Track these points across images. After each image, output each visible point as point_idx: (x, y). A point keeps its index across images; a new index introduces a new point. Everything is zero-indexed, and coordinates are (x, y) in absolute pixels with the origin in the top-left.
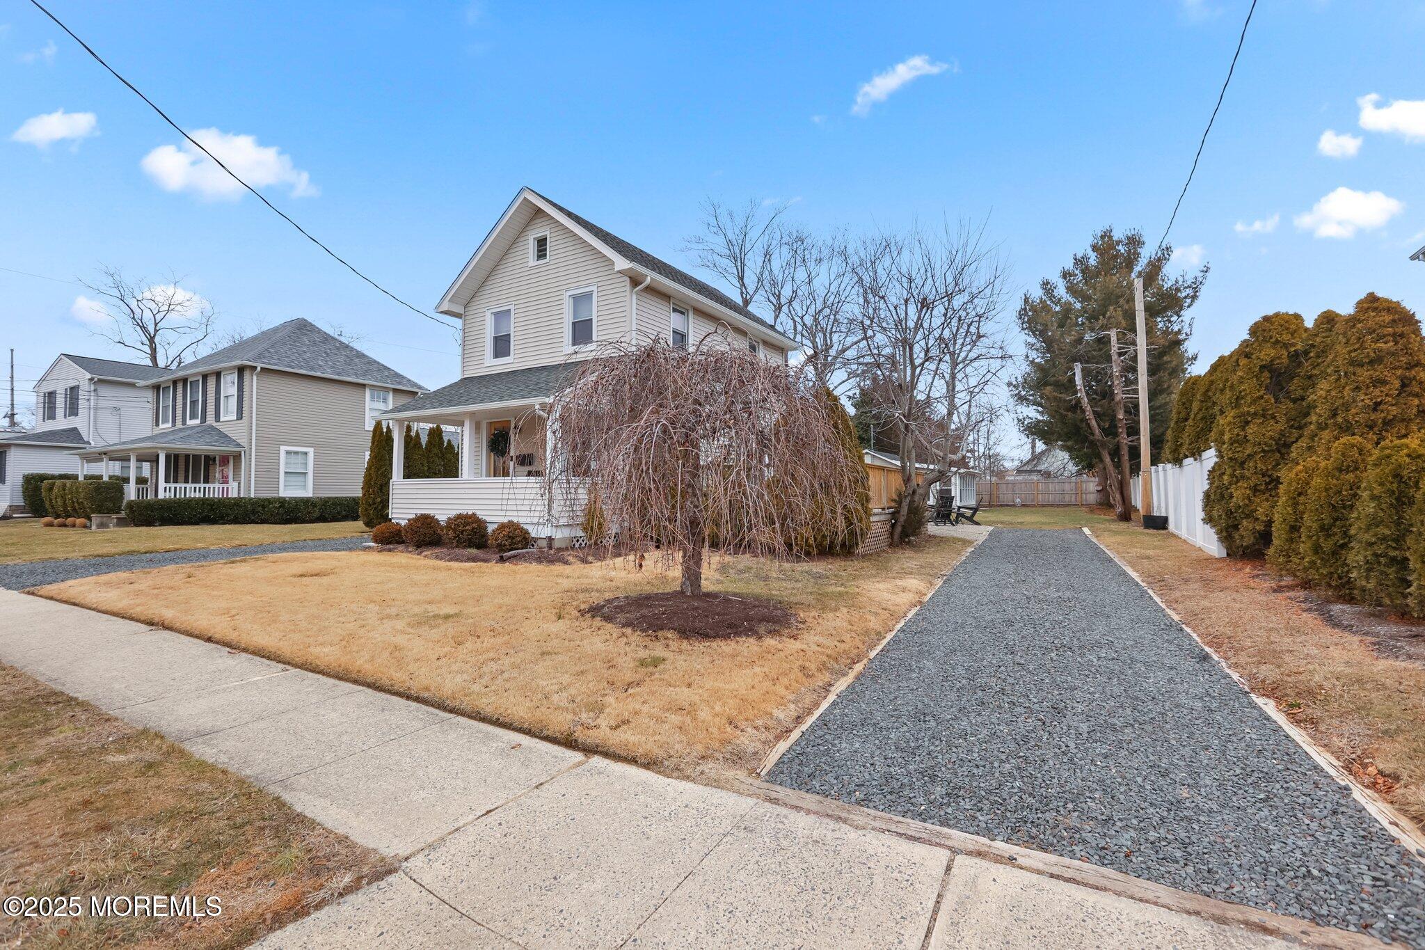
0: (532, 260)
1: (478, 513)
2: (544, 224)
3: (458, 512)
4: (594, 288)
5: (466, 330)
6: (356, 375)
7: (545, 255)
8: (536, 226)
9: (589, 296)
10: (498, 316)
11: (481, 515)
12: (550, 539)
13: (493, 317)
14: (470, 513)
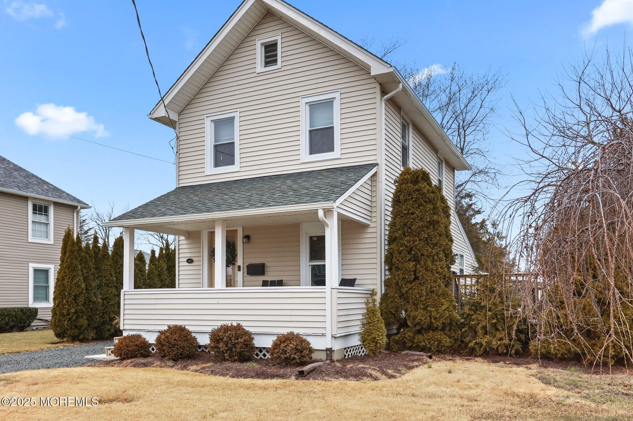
0: (260, 67)
1: (243, 324)
2: (274, 28)
3: (219, 324)
4: (337, 95)
5: (181, 138)
6: (18, 187)
7: (275, 61)
8: (264, 31)
9: (329, 103)
10: (218, 124)
11: (248, 327)
12: (330, 351)
13: (213, 124)
14: (235, 324)
